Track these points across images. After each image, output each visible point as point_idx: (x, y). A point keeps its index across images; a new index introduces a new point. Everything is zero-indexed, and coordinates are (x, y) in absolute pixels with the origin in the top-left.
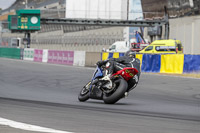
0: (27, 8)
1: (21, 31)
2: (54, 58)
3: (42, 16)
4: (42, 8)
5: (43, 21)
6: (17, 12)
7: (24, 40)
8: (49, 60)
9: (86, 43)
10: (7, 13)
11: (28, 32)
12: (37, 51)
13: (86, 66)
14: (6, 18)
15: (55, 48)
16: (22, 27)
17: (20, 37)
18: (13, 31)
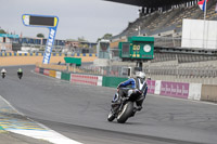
0: (139, 35)
1: (132, 60)
2: (167, 90)
3: (156, 44)
4: (156, 36)
5: (157, 50)
6: (129, 39)
7: (136, 69)
8: (162, 92)
9: (202, 75)
10: (118, 39)
11: (140, 61)
12: (149, 82)
13: (202, 100)
14: (117, 45)
15: (168, 79)
16: (134, 56)
17: (131, 65)
18: (124, 59)
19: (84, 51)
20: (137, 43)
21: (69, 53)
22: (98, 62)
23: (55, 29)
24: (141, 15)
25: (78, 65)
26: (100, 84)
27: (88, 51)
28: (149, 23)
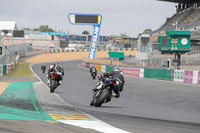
0: (177, 29)
1: (171, 52)
3: (192, 37)
4: (192, 30)
5: (193, 42)
6: (167, 33)
7: (174, 61)
8: (199, 81)
10: (157, 34)
11: (178, 53)
12: (187, 73)
14: (156, 39)
16: (172, 49)
17: (170, 58)
18: (163, 52)
19: (127, 46)
20: (174, 36)
21: (113, 48)
22: (140, 55)
23: (99, 26)
24: (178, 11)
25: (121, 59)
26: (142, 75)
27: (130, 46)
28: (186, 18)
